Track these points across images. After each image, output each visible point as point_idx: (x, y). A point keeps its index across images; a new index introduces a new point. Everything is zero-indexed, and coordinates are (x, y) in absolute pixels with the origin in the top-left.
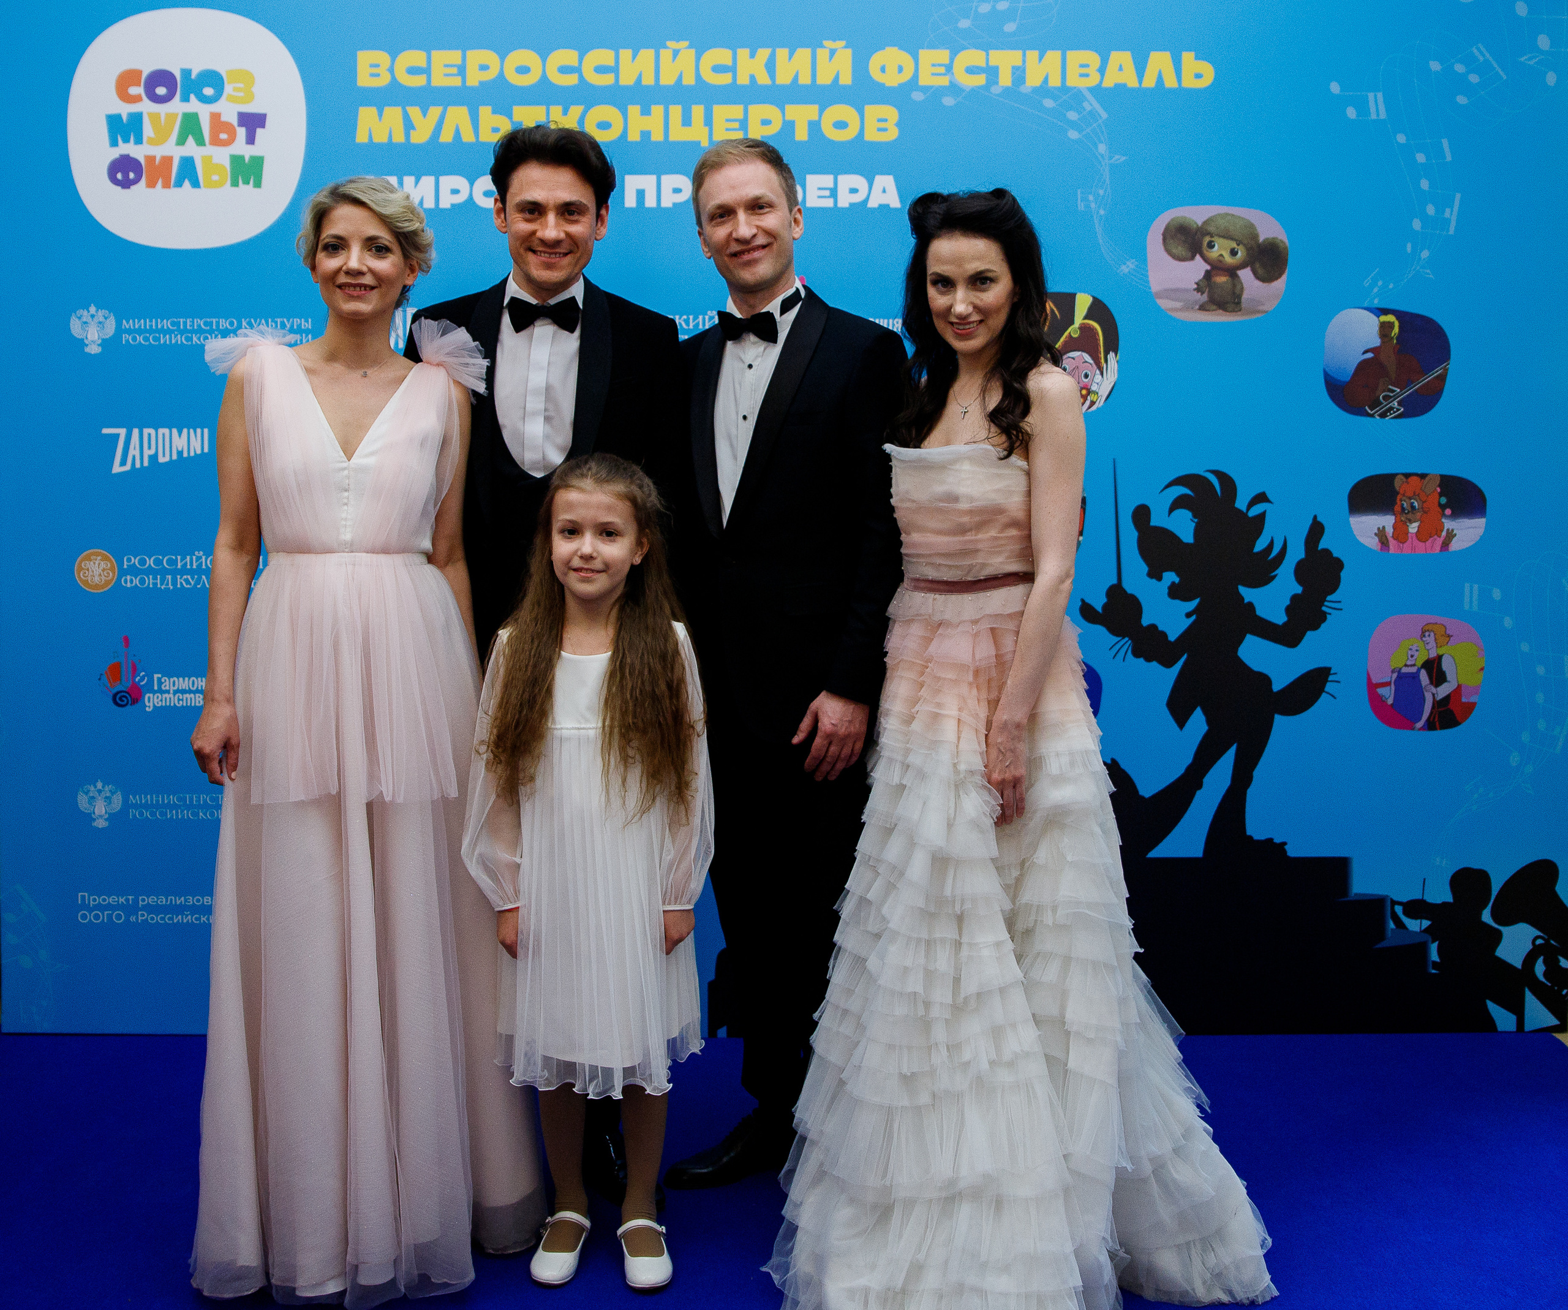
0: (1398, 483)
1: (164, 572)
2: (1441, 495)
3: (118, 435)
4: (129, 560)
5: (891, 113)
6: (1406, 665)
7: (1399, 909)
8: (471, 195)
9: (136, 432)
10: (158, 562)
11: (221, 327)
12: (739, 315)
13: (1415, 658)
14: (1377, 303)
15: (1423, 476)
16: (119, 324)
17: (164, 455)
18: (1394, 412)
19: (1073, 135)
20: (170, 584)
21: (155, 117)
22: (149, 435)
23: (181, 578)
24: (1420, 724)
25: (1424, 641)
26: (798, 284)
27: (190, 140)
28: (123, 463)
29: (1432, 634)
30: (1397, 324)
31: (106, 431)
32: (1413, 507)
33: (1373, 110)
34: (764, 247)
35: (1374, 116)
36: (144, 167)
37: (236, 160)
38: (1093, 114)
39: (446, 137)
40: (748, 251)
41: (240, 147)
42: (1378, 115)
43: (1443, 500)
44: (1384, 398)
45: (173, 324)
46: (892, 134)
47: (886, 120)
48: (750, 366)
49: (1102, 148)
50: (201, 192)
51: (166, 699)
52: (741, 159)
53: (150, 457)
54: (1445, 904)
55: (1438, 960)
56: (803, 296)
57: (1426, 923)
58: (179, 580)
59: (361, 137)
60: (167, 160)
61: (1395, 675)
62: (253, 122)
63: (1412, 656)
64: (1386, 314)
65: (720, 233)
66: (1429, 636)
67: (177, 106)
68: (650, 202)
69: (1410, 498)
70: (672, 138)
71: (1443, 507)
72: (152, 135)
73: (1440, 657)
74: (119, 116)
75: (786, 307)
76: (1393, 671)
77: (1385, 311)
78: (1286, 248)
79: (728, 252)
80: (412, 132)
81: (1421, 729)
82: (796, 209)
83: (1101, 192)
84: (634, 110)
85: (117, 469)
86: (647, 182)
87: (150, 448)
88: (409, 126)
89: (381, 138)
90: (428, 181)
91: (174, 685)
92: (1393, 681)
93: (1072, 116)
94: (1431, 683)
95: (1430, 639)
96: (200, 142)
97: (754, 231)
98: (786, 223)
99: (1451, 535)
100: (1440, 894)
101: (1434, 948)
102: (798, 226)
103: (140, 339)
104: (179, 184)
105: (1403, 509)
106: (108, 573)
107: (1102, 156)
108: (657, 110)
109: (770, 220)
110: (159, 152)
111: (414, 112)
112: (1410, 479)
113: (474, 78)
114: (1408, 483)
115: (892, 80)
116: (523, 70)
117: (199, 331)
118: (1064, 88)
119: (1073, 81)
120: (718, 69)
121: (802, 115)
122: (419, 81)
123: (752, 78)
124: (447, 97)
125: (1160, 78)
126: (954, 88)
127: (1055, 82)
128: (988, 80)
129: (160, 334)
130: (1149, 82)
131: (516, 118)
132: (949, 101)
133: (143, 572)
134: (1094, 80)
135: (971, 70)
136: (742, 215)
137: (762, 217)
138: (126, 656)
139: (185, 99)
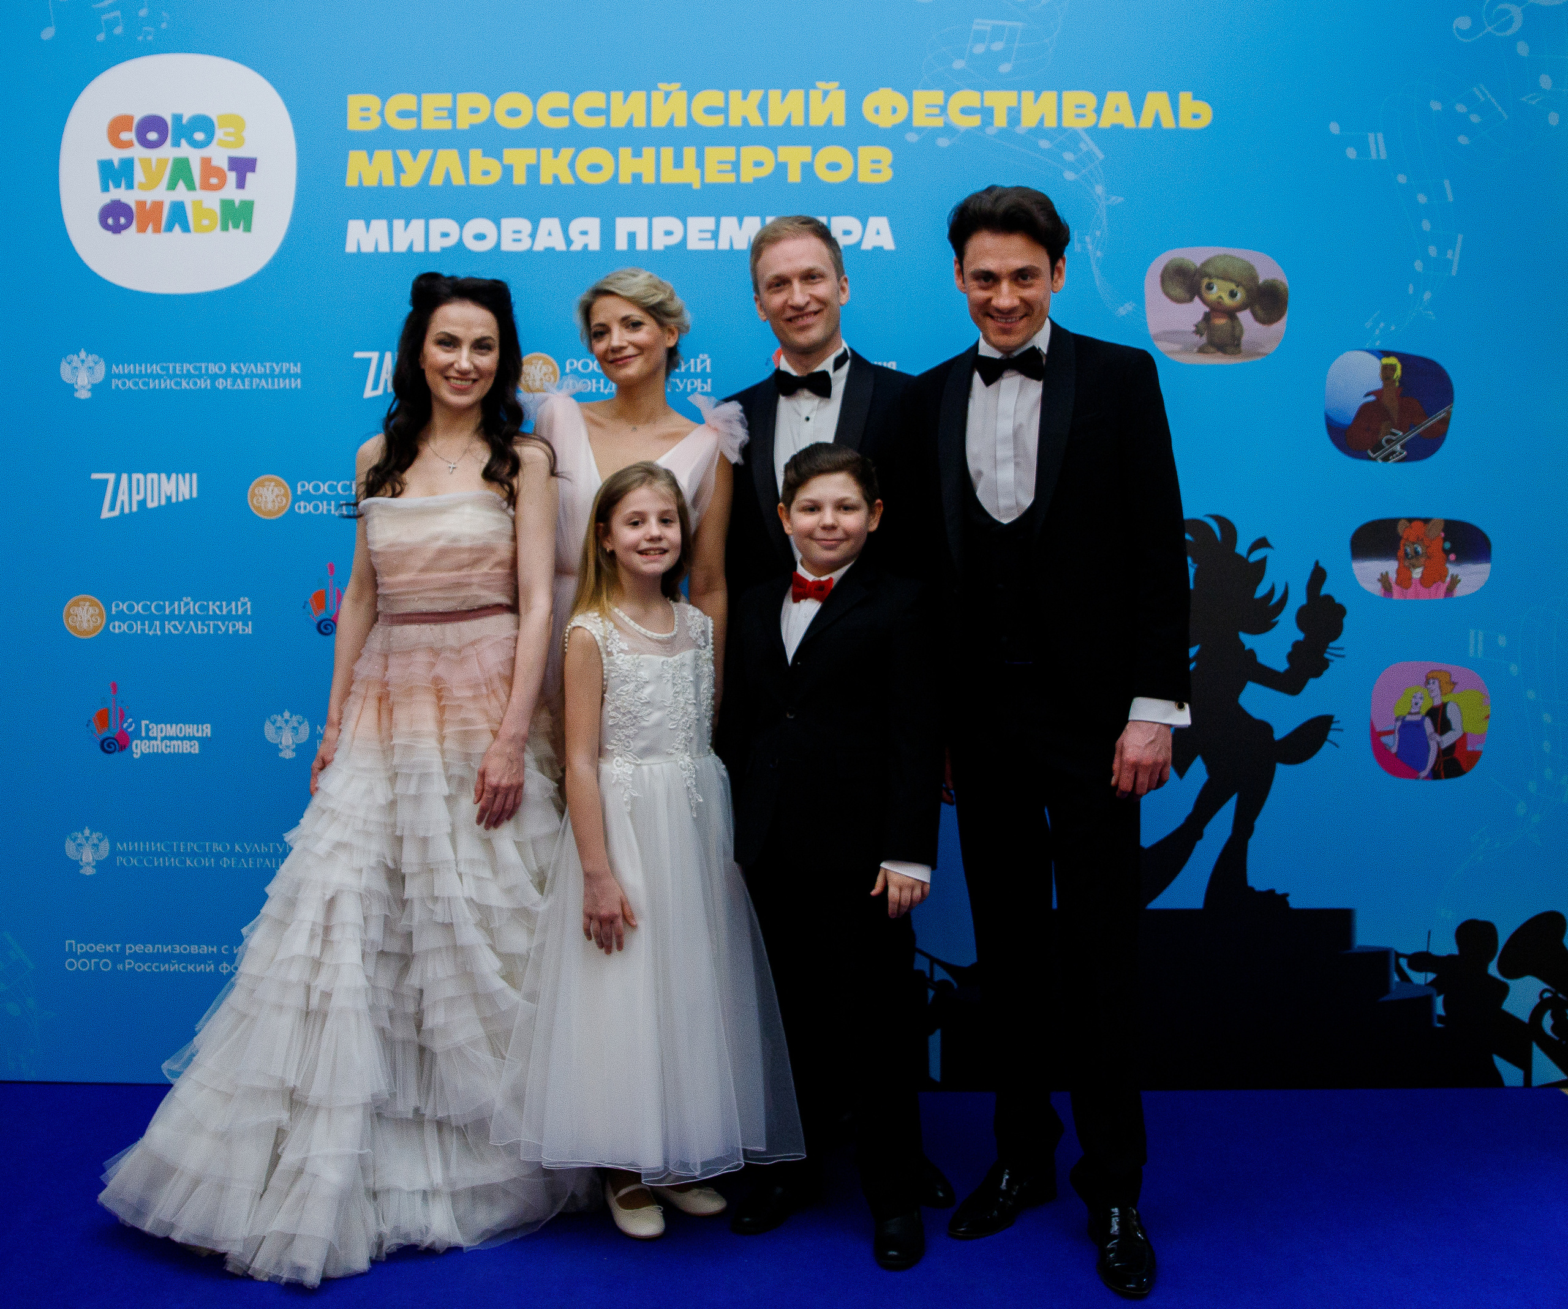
0: (1401, 528)
1: (152, 618)
2: (1445, 540)
3: (107, 480)
4: (117, 606)
5: (885, 155)
6: (1410, 713)
7: (1403, 962)
8: (461, 238)
9: (125, 477)
10: (146, 608)
11: (210, 372)
12: (794, 373)
13: (1419, 705)
14: (1378, 345)
15: (1426, 521)
17: (153, 501)
18: (1397, 456)
19: (1069, 176)
20: (158, 630)
21: (146, 162)
22: (138, 480)
23: (169, 624)
24: (1424, 773)
25: (1428, 689)
26: (845, 346)
27: (181, 185)
28: (112, 508)
29: (1437, 683)
30: (1399, 367)
31: (94, 476)
32: (1416, 553)
33: (1373, 150)
34: (816, 313)
35: (1374, 157)
36: (134, 212)
37: (226, 205)
38: (1089, 155)
39: (437, 180)
40: (802, 316)
41: (230, 191)
42: (1379, 155)
43: (1448, 545)
44: (1386, 441)
45: (162, 369)
46: (887, 175)
47: (879, 162)
48: (808, 419)
49: (1099, 189)
50: (191, 236)
51: (153, 746)
52: (796, 235)
53: (139, 502)
54: (1450, 957)
55: (1443, 1014)
56: (850, 355)
57: (1431, 976)
58: (166, 625)
59: (351, 181)
60: (158, 205)
61: (1399, 724)
62: (243, 167)
63: (1416, 704)
64: (1388, 357)
65: (777, 300)
66: (1434, 683)
67: (168, 152)
68: (642, 245)
69: (1413, 543)
70: (663, 180)
71: (1447, 552)
72: (143, 180)
74: (111, 162)
75: (838, 364)
76: (1397, 719)
77: (1387, 354)
78: (1286, 290)
79: (784, 317)
80: (404, 174)
81: (1427, 778)
82: (842, 278)
83: (1098, 234)
84: (625, 153)
85: (106, 514)
86: (639, 224)
87: (138, 493)
88: (399, 169)
89: (370, 181)
90: (418, 225)
92: (1397, 729)
93: (1069, 157)
94: (1436, 731)
95: (1435, 686)
96: (191, 186)
97: (808, 299)
98: (835, 291)
99: (1455, 581)
100: (1446, 946)
101: (1439, 1001)
102: (845, 293)
103: (130, 384)
104: (170, 228)
105: (1406, 554)
106: (96, 619)
107: (1099, 197)
108: (649, 152)
109: (822, 289)
110: (149, 197)
111: (404, 155)
112: (1414, 524)
113: (464, 122)
114: (1411, 528)
115: (886, 121)
116: (514, 113)
117: (189, 376)
118: (1060, 129)
119: (1069, 121)
120: (710, 111)
121: (794, 156)
122: (409, 124)
123: (745, 120)
124: (437, 140)
125: (1157, 120)
126: (949, 130)
127: (1051, 122)
128: (983, 121)
129: (149, 379)
130: (1146, 122)
131: (506, 161)
132: (943, 142)
133: (130, 618)
134: (1090, 121)
135: (966, 111)
136: (796, 285)
137: (815, 287)
138: (114, 701)
139: (176, 144)
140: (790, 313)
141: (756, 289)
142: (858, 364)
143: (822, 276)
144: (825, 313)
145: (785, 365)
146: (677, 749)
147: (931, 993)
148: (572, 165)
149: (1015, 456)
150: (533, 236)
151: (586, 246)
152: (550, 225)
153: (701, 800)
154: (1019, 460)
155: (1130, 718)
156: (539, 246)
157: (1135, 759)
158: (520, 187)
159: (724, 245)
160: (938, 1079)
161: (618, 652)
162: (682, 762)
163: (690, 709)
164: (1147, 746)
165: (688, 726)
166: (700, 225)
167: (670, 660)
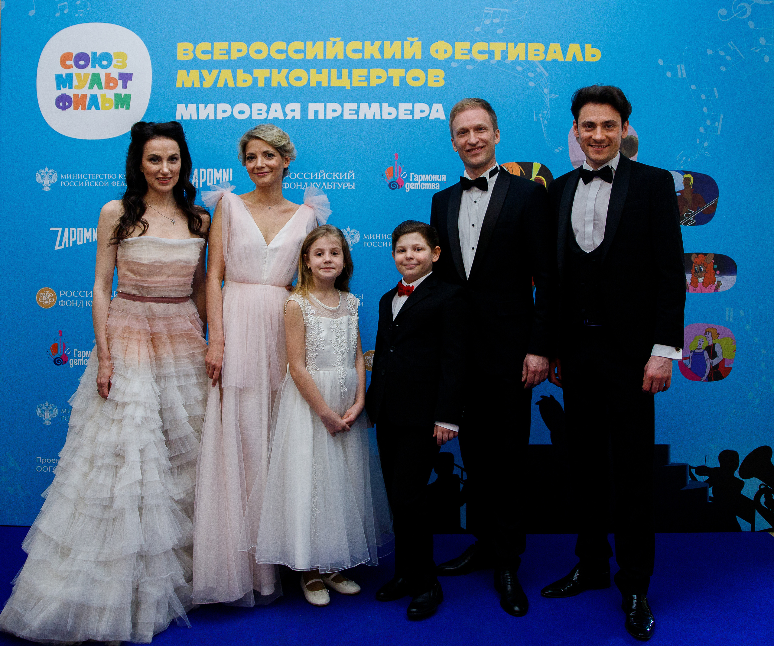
0: (693, 258)
1: (79, 299)
2: (714, 264)
3: (58, 231)
4: (62, 293)
5: (441, 73)
6: (697, 349)
7: (693, 471)
8: (232, 113)
9: (67, 229)
10: (76, 294)
11: (109, 178)
12: (470, 179)
13: (702, 345)
14: (682, 168)
15: (705, 254)
16: (59, 176)
17: (80, 241)
18: (691, 223)
19: (531, 84)
20: (82, 305)
21: (79, 75)
22: (73, 231)
23: (87, 302)
24: (704, 378)
25: (706, 337)
26: (497, 164)
27: (96, 86)
28: (60, 245)
29: (710, 333)
30: (692, 179)
31: (52, 229)
32: (701, 270)
33: (679, 73)
34: (482, 147)
35: (680, 76)
36: (73, 99)
37: (117, 96)
38: (541, 74)
39: (221, 84)
40: (475, 149)
41: (119, 89)
42: (682, 76)
43: (716, 266)
44: (686, 215)
45: (85, 176)
46: (442, 83)
47: (438, 76)
48: (475, 202)
49: (546, 91)
50: (101, 111)
51: (80, 361)
52: (473, 107)
53: (73, 242)
54: (716, 468)
55: (712, 496)
56: (499, 170)
57: (707, 478)
58: (86, 302)
59: (179, 85)
60: (84, 96)
61: (692, 354)
62: (126, 78)
63: (700, 344)
64: (687, 174)
65: (462, 140)
66: (709, 334)
67: (89, 70)
68: (321, 116)
69: (699, 265)
70: (332, 85)
71: (715, 270)
72: (77, 84)
73: (714, 345)
74: (61, 75)
75: (492, 174)
76: (691, 352)
77: (686, 172)
78: (637, 141)
79: (465, 149)
80: (204, 82)
81: (705, 381)
82: (497, 130)
83: (546, 112)
84: (313, 71)
85: (57, 248)
86: (320, 107)
87: (73, 237)
88: (202, 79)
89: (188, 85)
90: (211, 106)
91: (84, 355)
92: (691, 357)
93: (531, 75)
94: (710, 357)
95: (709, 336)
96: (100, 87)
97: (478, 140)
98: (492, 137)
99: (719, 284)
100: (714, 463)
101: (710, 489)
102: (497, 138)
103: (69, 184)
104: (90, 108)
105: (696, 271)
106: (52, 299)
107: (546, 94)
108: (325, 71)
109: (485, 136)
110: (80, 92)
111: (205, 72)
112: (699, 256)
113: (234, 56)
114: (698, 258)
115: (441, 56)
116: (259, 52)
117: (98, 180)
118: (527, 61)
119: (531, 58)
120: (355, 51)
121: (397, 74)
122: (208, 57)
123: (372, 55)
124: (221, 65)
125: (574, 57)
126: (472, 61)
127: (522, 58)
128: (489, 57)
129: (79, 182)
130: (569, 58)
131: (255, 76)
132: (469, 67)
133: (69, 299)
134: (541, 57)
135: (481, 52)
136: (472, 133)
137: (482, 134)
138: (61, 340)
139: (93, 67)
140: (468, 147)
141: (452, 136)
142: (503, 174)
143: (485, 129)
144: (487, 147)
145: (466, 175)
146: (337, 364)
147: (462, 486)
148: (287, 78)
149: (594, 220)
150: (268, 112)
151: (294, 117)
152: (276, 106)
153: (347, 390)
154: (596, 222)
155: (651, 355)
156: (270, 117)
157: (652, 375)
158: (262, 88)
159: (361, 117)
160: (465, 528)
161: (310, 314)
162: (339, 371)
163: (344, 345)
164: (658, 369)
165: (343, 353)
166: (349, 107)
167: (335, 320)
